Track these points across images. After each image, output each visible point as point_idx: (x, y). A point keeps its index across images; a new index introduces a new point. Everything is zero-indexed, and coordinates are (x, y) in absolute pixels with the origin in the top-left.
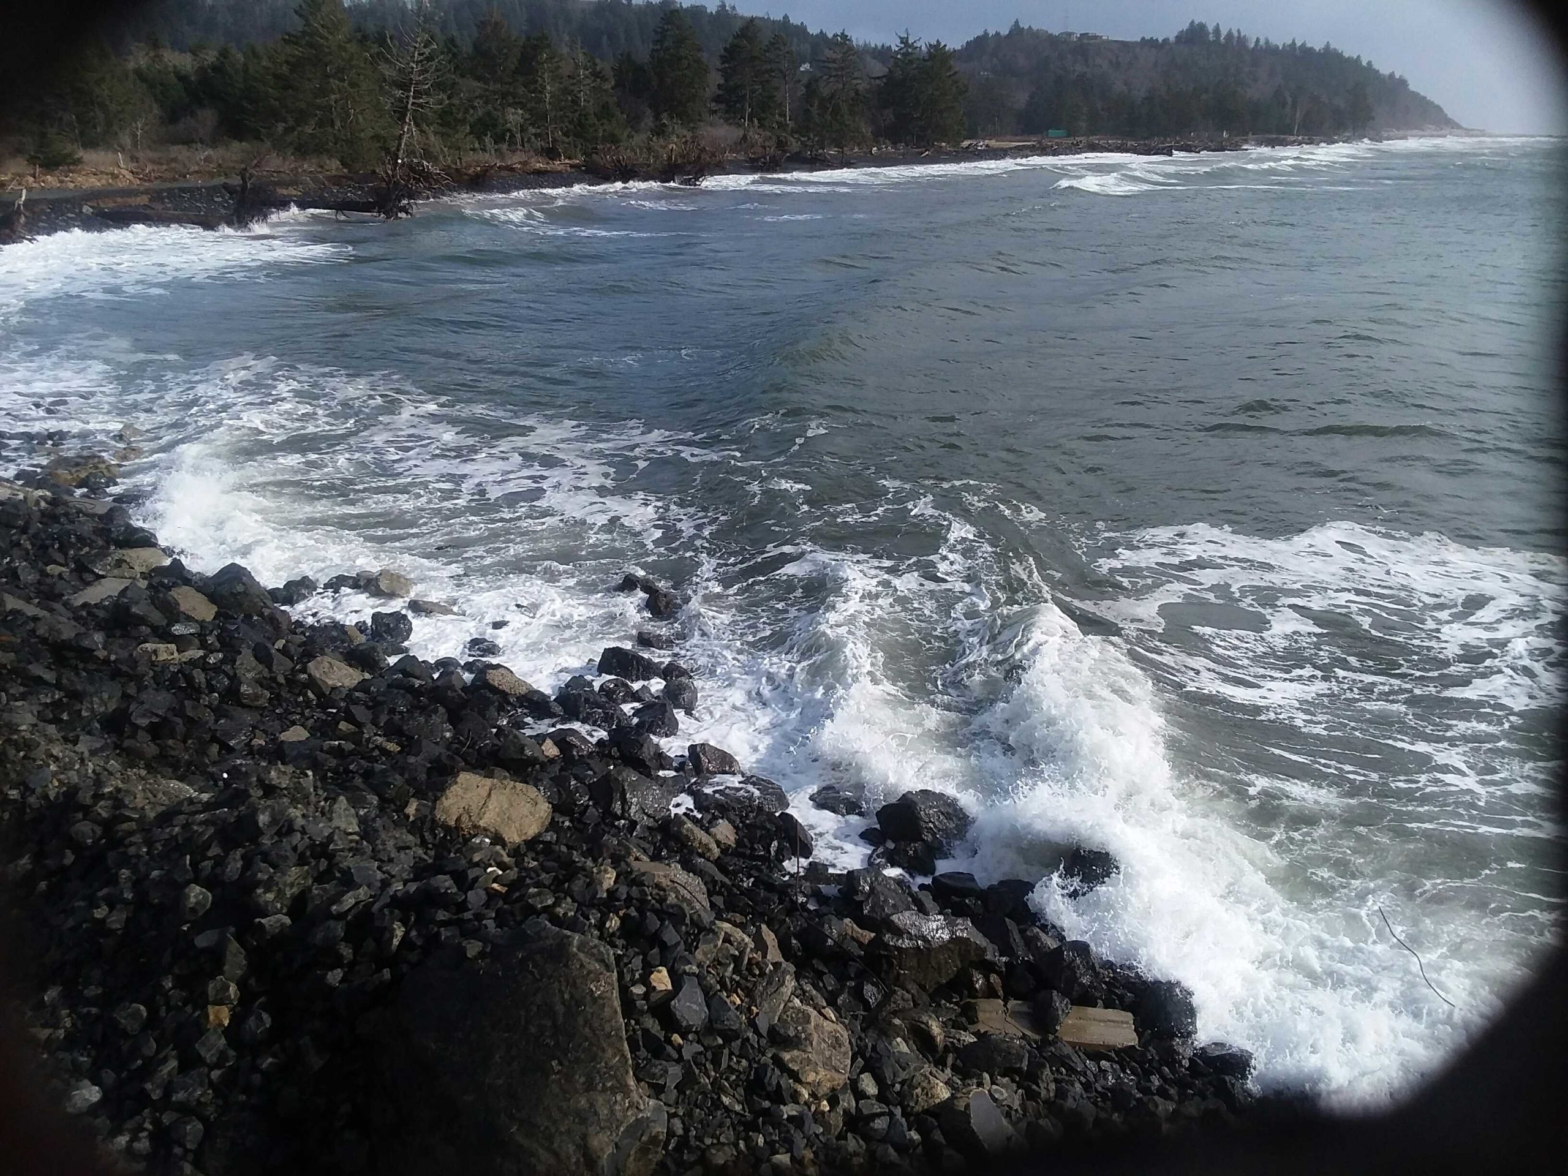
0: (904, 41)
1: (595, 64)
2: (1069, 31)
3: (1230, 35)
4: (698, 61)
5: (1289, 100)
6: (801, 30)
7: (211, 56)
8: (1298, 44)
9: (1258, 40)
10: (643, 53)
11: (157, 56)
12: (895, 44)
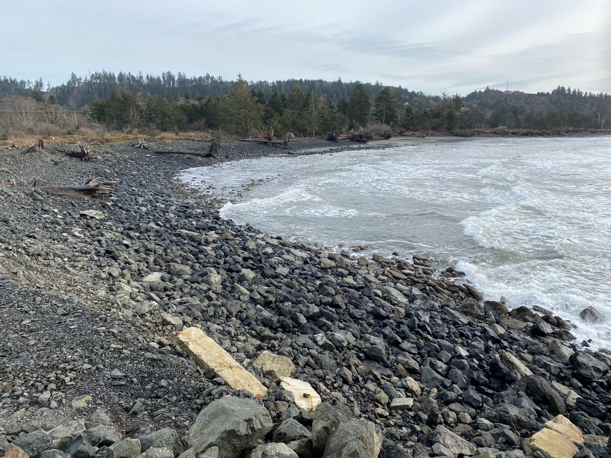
0: (444, 95)
1: (331, 104)
2: (509, 90)
3: (574, 91)
4: (367, 102)
5: (599, 115)
6: (406, 91)
7: (204, 101)
8: (604, 94)
9: (586, 93)
10: (348, 100)
11: (188, 101)
12: (440, 95)
